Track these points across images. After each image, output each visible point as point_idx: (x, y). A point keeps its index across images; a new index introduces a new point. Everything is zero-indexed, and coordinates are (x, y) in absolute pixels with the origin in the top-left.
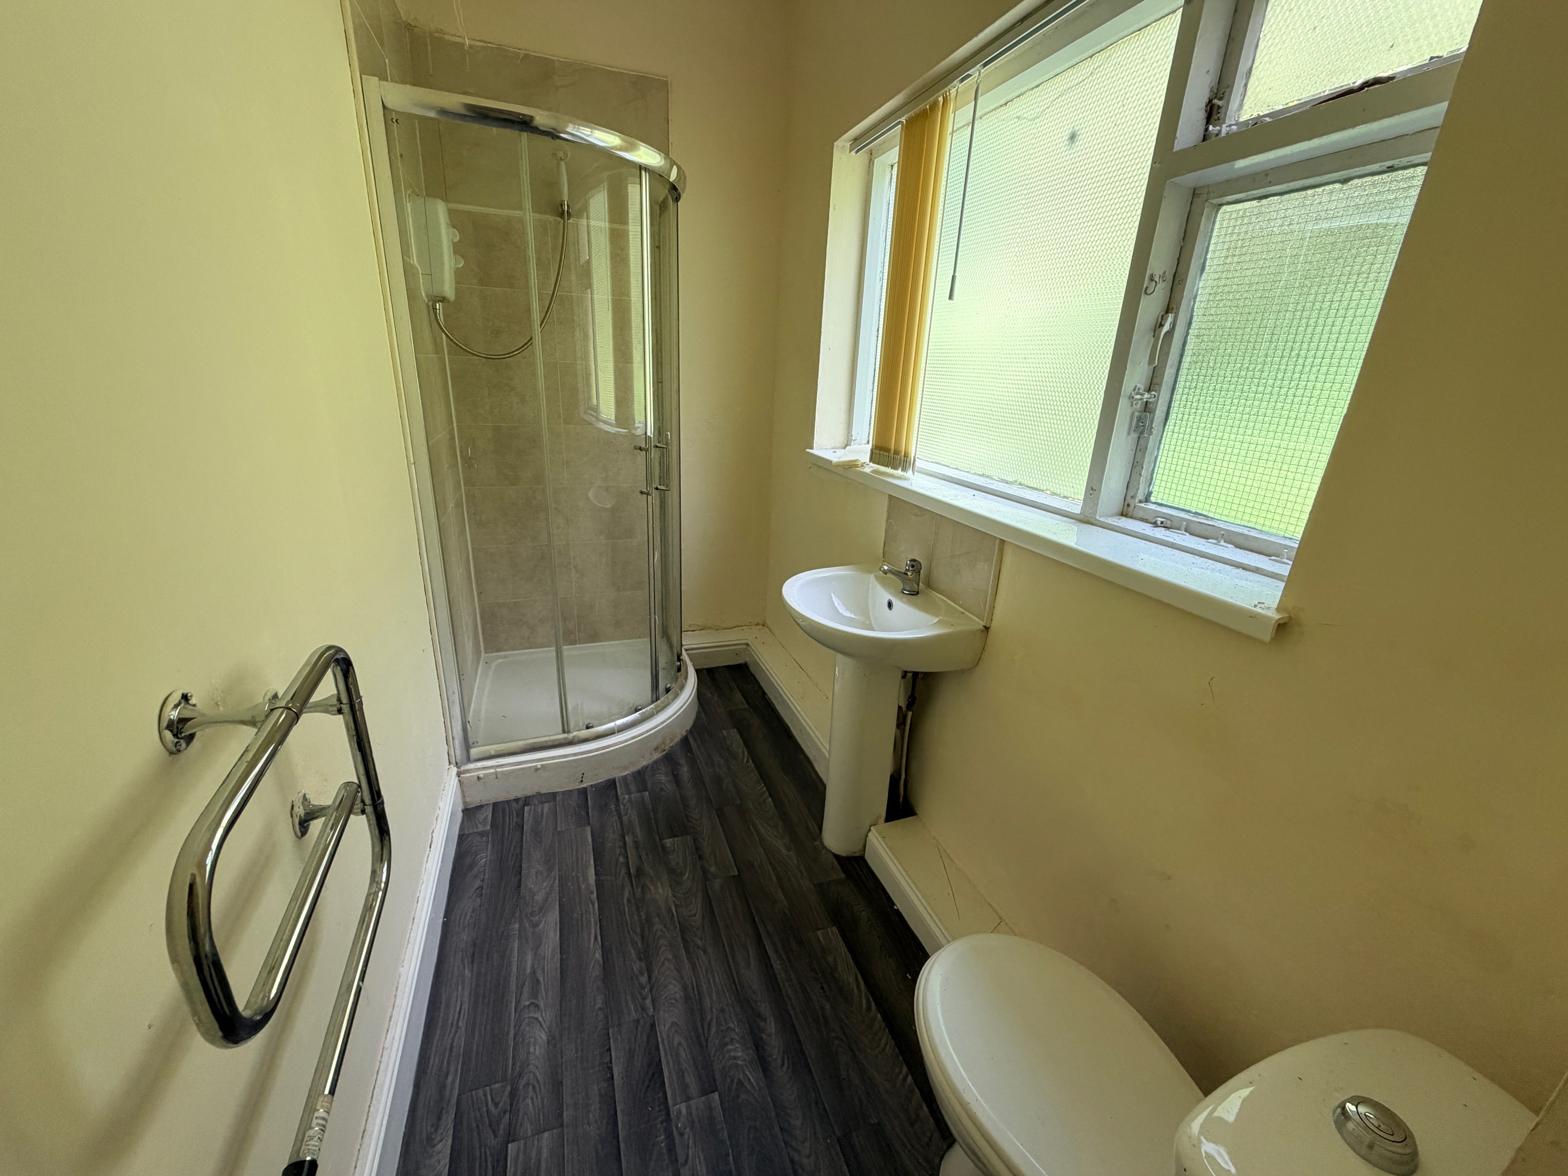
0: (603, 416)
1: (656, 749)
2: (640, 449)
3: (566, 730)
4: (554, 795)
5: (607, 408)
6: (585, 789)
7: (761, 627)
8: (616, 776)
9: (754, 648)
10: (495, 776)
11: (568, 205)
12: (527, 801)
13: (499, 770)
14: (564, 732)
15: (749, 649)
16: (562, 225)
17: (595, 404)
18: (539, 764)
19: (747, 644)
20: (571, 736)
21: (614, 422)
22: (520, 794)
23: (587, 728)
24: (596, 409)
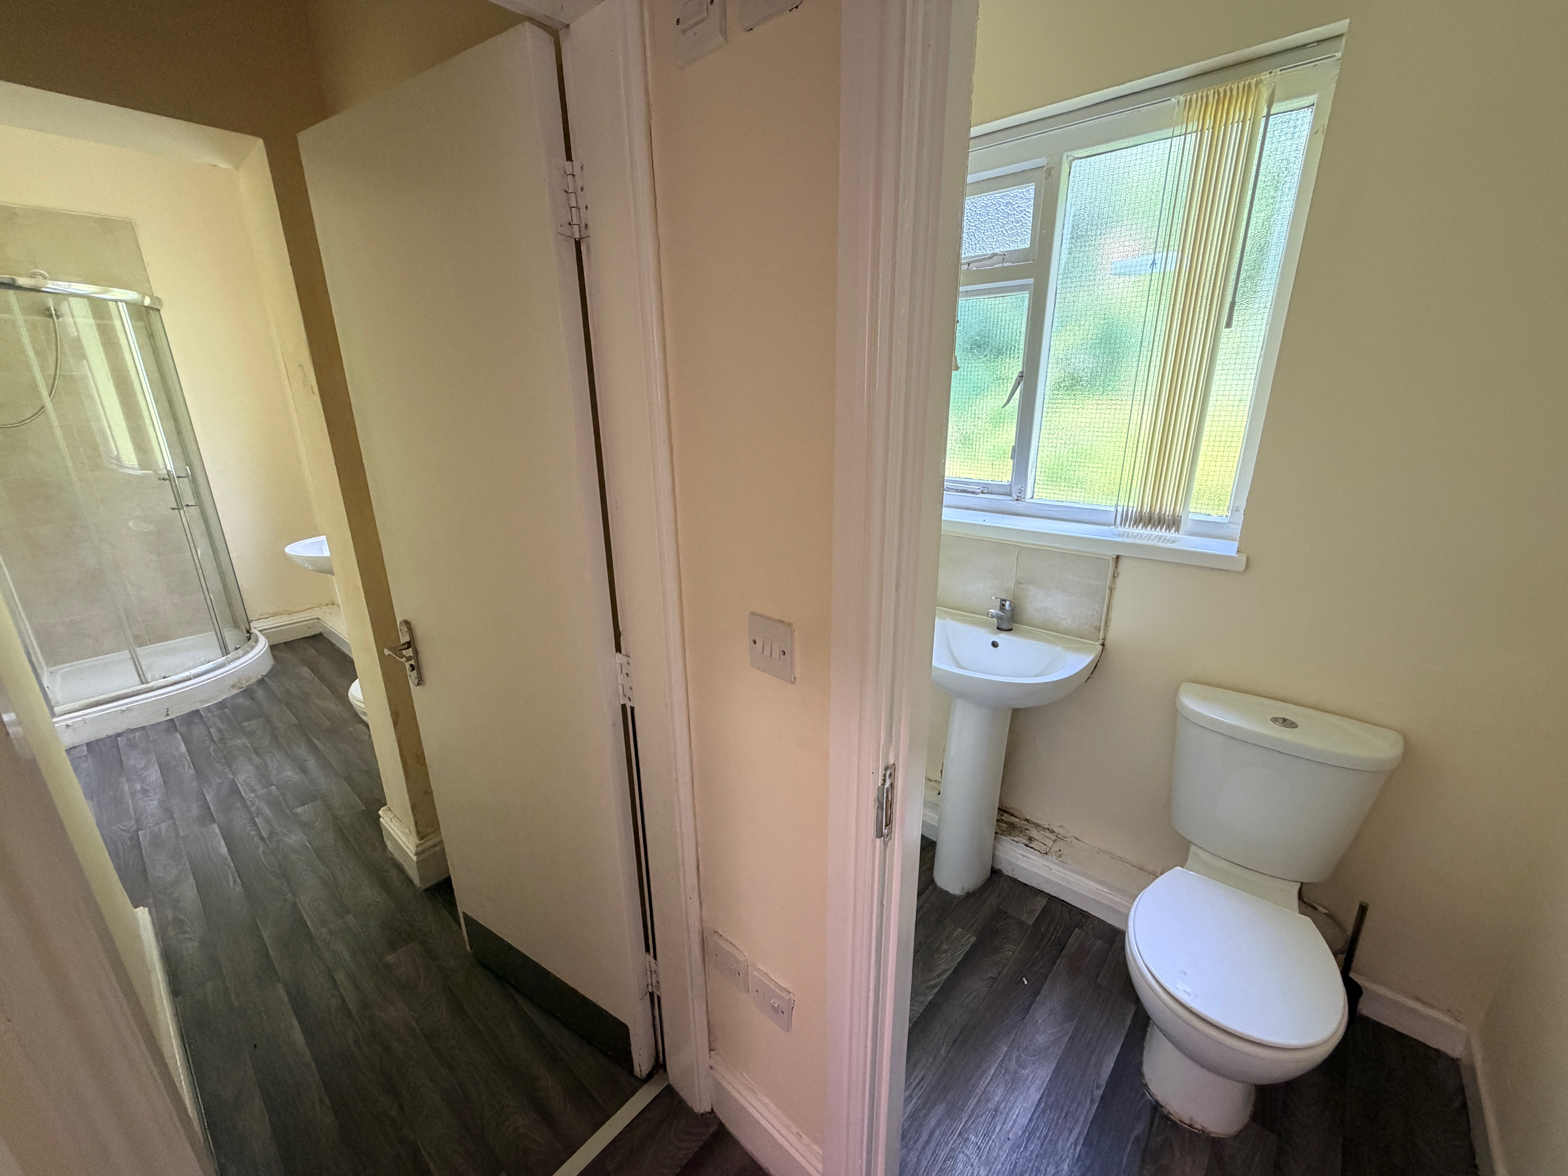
0: (126, 463)
1: (233, 686)
2: (164, 479)
3: (144, 680)
4: (144, 728)
5: (129, 456)
6: (172, 720)
7: (331, 606)
8: (199, 708)
9: (323, 620)
10: (83, 722)
11: (55, 310)
12: (119, 735)
13: (85, 717)
14: (142, 683)
15: (320, 621)
16: (52, 325)
17: (116, 453)
18: (124, 708)
19: (318, 619)
20: (150, 685)
21: (137, 467)
22: (112, 732)
23: (164, 678)
24: (118, 459)
